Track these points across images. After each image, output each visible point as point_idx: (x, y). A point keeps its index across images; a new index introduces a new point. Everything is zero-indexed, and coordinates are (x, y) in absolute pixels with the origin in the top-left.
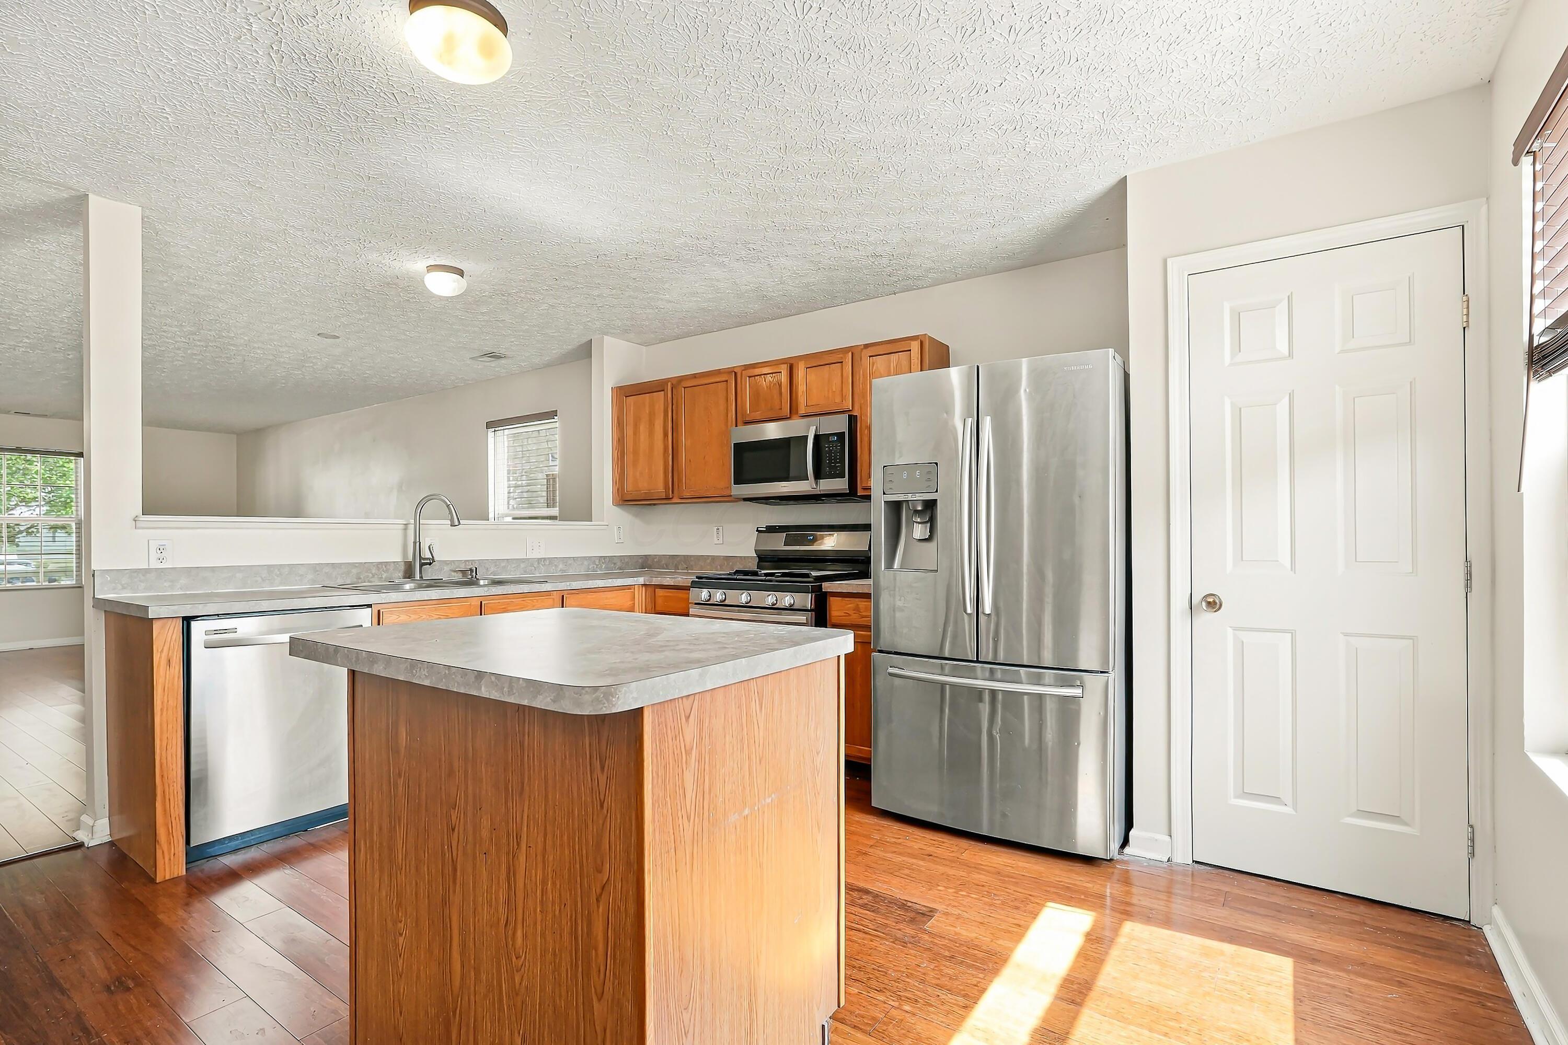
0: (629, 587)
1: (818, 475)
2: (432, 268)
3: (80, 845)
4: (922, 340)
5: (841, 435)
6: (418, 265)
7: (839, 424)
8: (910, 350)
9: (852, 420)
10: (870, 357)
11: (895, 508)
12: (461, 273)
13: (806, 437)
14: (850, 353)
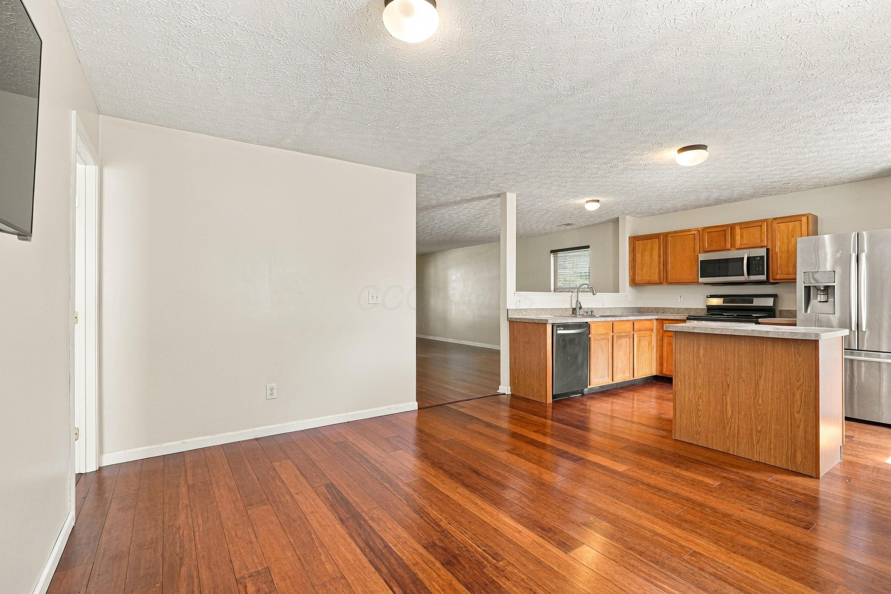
0: (652, 320)
1: (749, 274)
2: (587, 202)
3: (505, 394)
4: (807, 216)
5: (762, 257)
6: (582, 201)
7: (762, 252)
8: (801, 221)
9: (768, 250)
10: (777, 223)
11: (808, 289)
12: (598, 201)
13: (743, 258)
14: (766, 223)
